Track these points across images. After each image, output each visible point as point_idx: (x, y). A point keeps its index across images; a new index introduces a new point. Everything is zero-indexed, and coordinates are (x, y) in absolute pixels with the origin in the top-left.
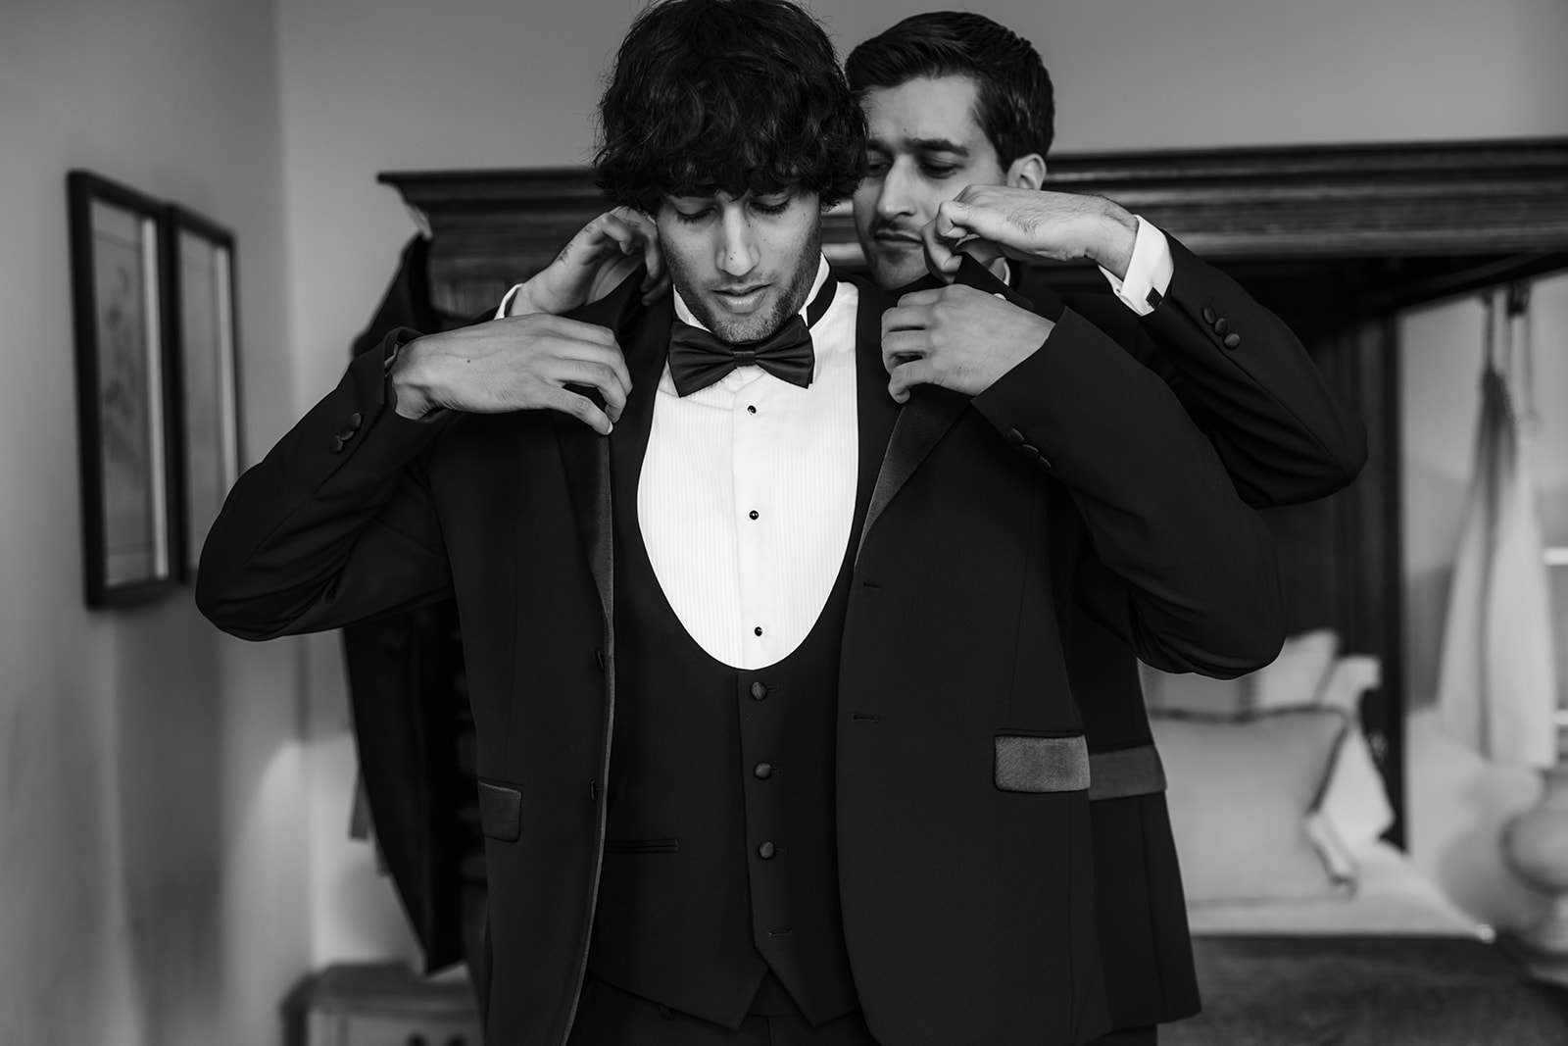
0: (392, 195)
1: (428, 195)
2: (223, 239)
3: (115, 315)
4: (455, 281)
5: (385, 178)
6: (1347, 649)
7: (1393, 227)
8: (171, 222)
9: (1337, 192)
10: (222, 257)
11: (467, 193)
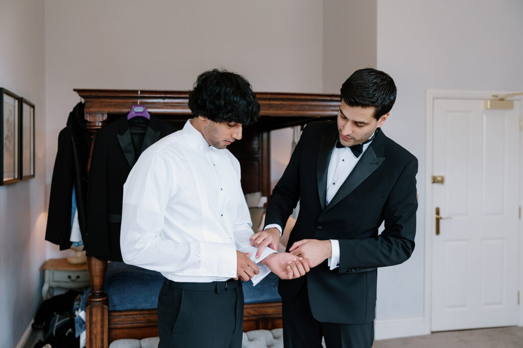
0: (76, 95)
1: (84, 94)
2: (33, 106)
3: (8, 120)
4: (90, 113)
5: (75, 90)
6: (263, 195)
7: (295, 110)
8: (21, 101)
9: (284, 103)
10: (32, 109)
11: (94, 94)
